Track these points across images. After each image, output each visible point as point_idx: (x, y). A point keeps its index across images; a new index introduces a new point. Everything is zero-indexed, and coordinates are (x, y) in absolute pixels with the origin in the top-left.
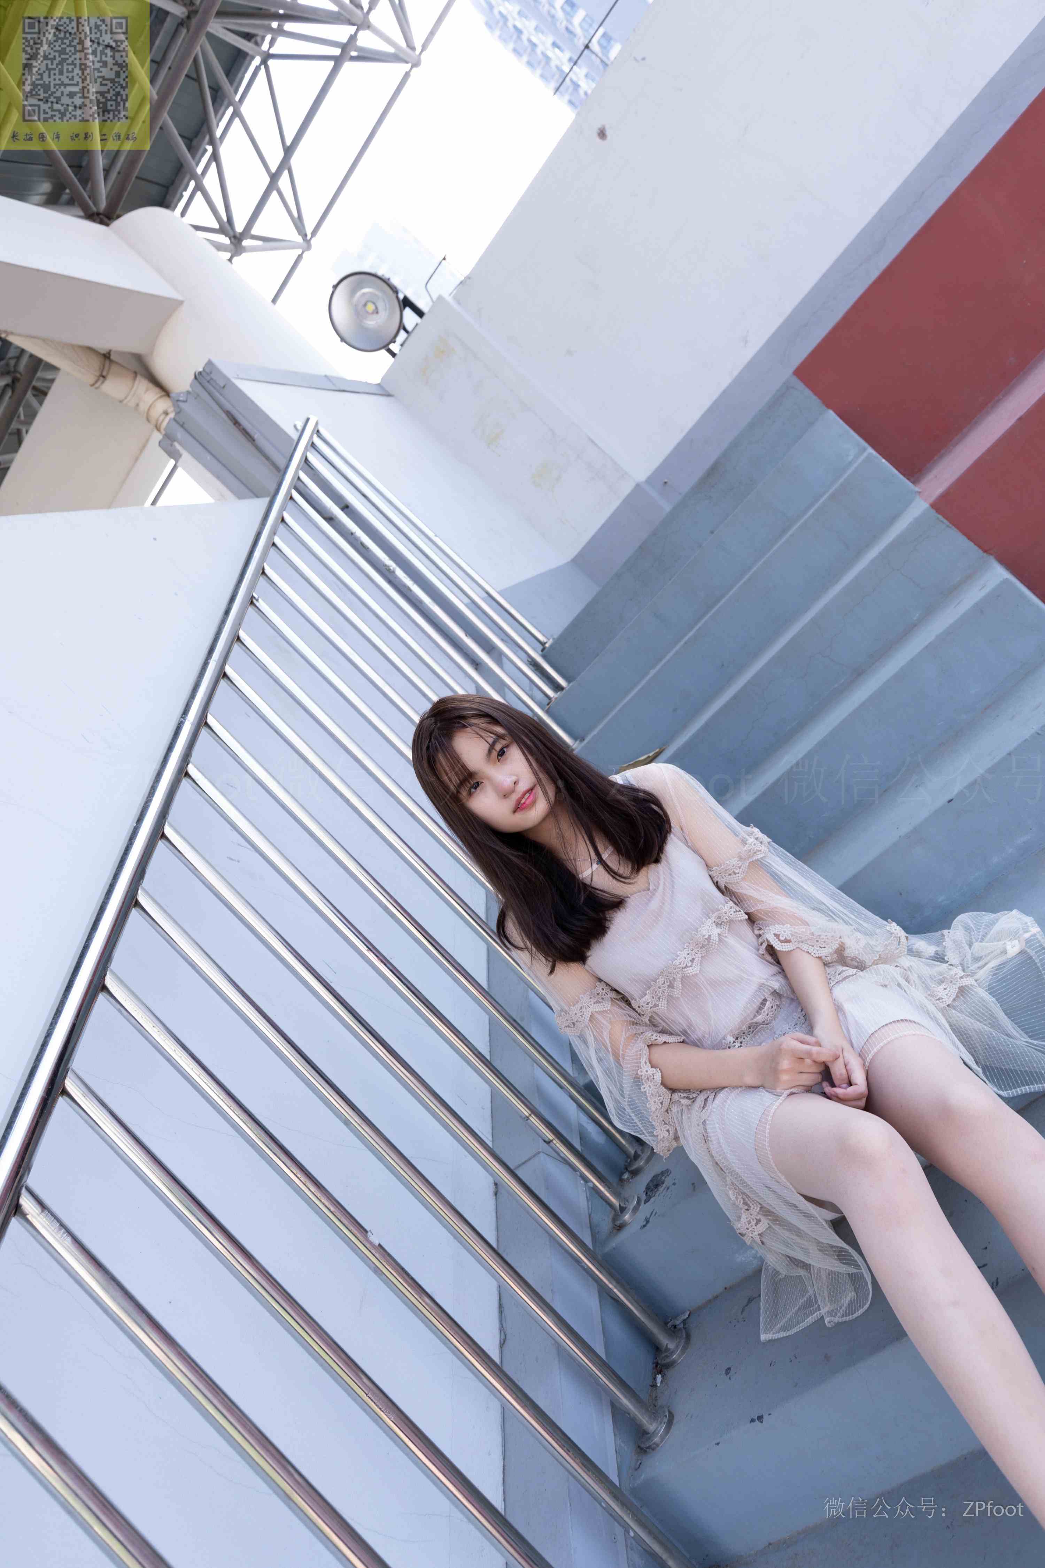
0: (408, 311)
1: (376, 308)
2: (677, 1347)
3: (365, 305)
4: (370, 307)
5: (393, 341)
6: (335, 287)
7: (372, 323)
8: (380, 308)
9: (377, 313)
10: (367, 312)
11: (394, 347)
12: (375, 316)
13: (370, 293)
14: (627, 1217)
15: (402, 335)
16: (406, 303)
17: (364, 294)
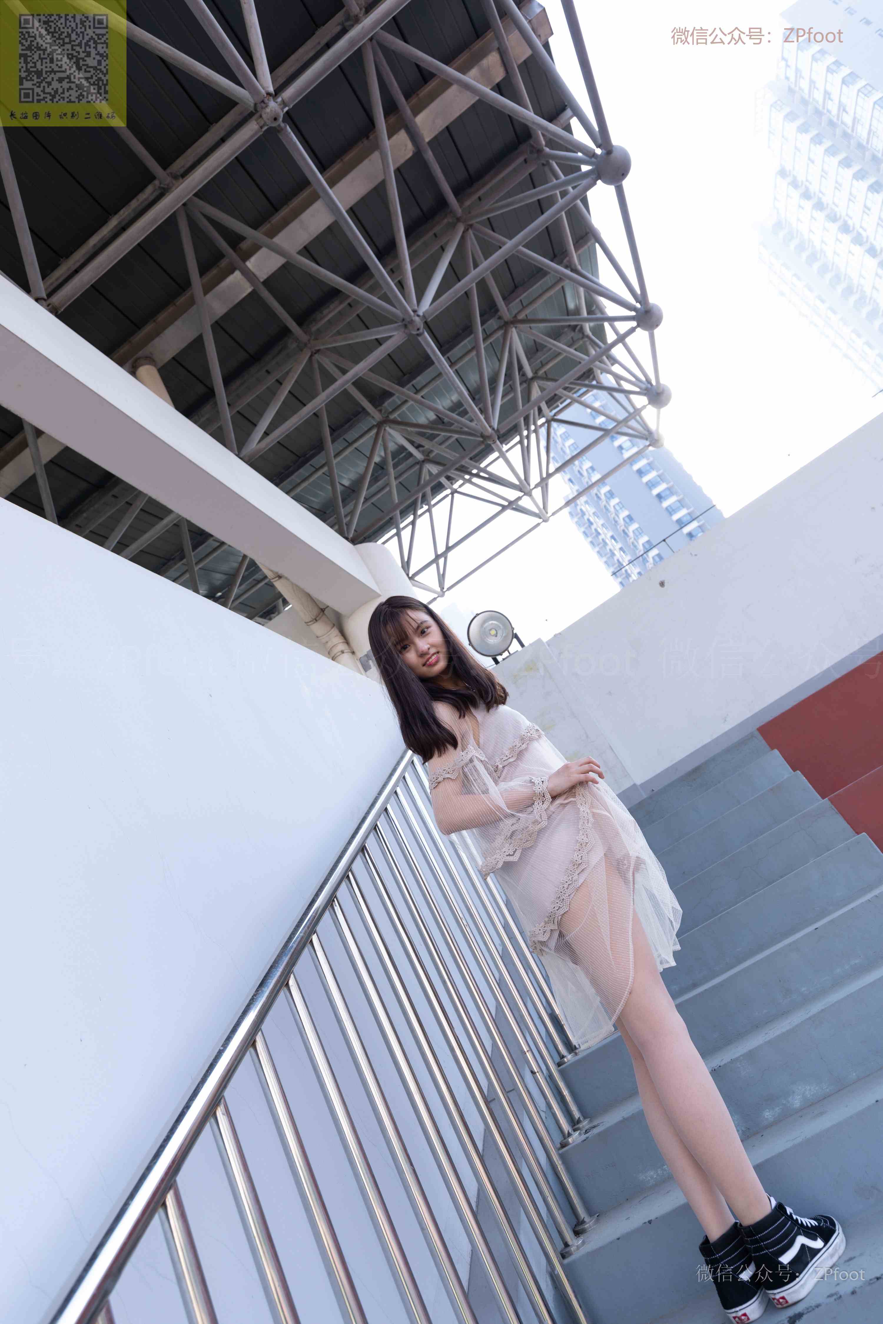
0: (515, 640)
1: (497, 633)
2: (590, 1221)
3: (491, 630)
4: (493, 632)
5: (501, 654)
6: (478, 615)
7: (492, 641)
8: (498, 635)
9: (496, 636)
10: (490, 634)
11: (499, 658)
12: (494, 637)
13: (496, 625)
14: (570, 1140)
15: (506, 654)
16: (516, 636)
17: (492, 624)
